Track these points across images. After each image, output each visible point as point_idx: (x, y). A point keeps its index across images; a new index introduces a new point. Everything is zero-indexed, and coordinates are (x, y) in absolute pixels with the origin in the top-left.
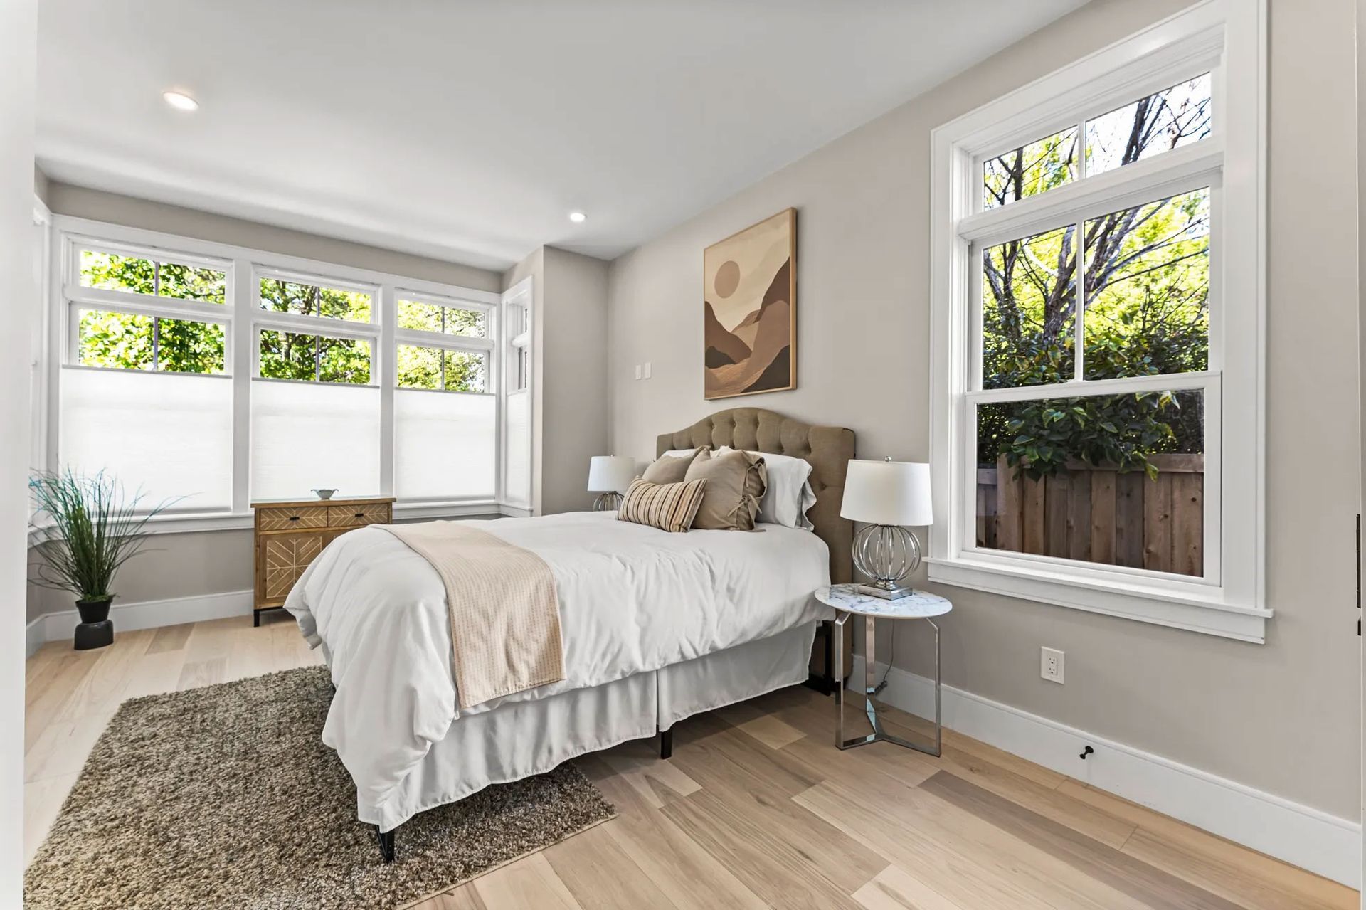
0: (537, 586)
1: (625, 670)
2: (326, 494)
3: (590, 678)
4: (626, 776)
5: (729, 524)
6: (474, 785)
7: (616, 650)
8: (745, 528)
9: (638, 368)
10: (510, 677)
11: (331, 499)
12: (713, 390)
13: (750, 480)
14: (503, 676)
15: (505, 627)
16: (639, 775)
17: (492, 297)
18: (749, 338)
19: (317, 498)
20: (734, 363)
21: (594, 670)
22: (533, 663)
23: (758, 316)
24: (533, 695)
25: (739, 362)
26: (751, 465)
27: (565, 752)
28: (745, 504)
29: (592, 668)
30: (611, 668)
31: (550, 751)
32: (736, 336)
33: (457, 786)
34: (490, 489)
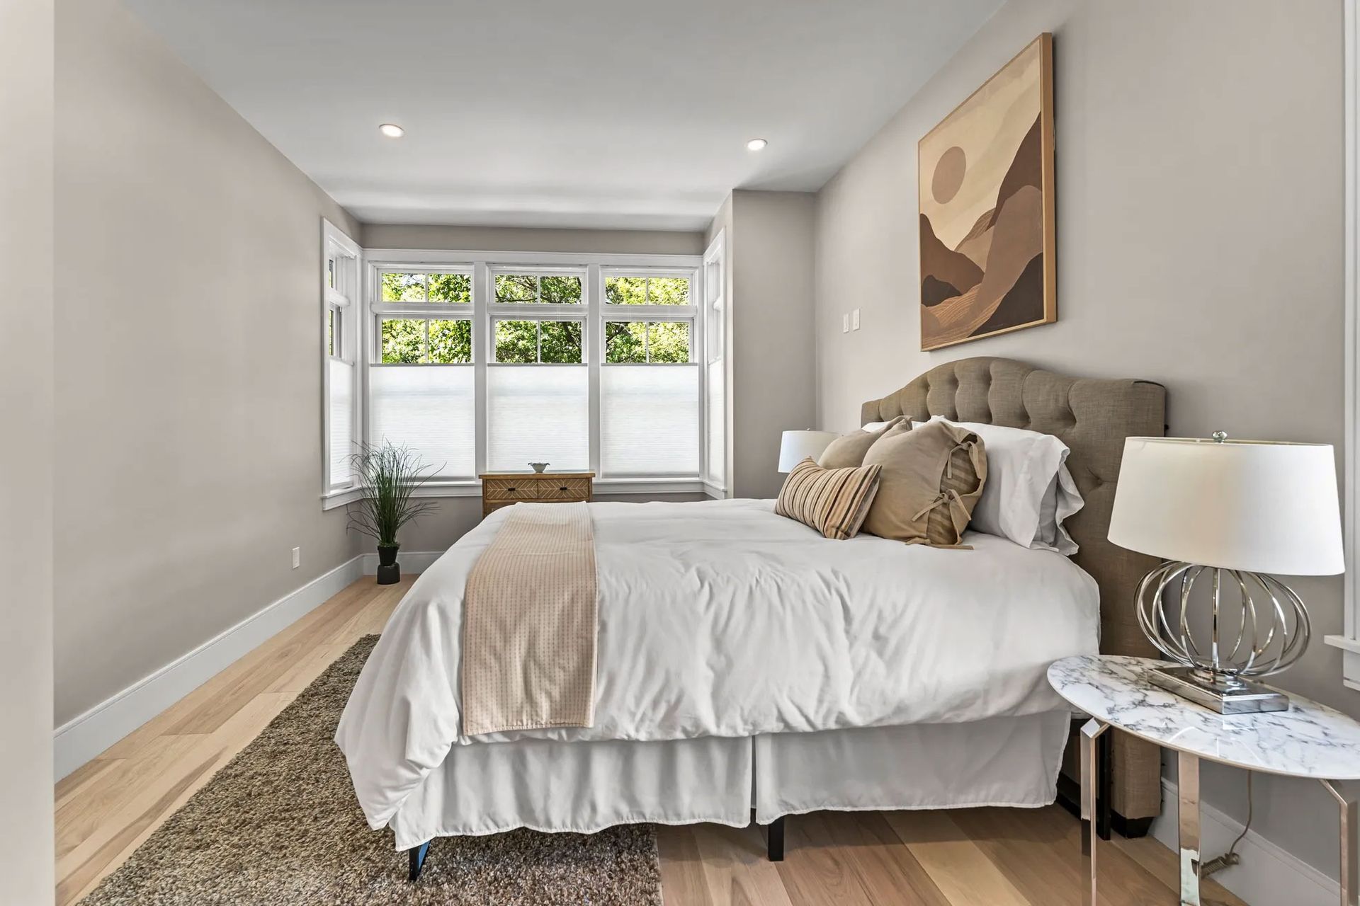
1: (689, 728)
2: (539, 467)
3: (637, 730)
4: (707, 868)
5: (915, 533)
6: (501, 823)
7: (673, 698)
8: (941, 540)
9: (846, 318)
10: (527, 708)
11: (544, 472)
12: (932, 337)
13: (953, 466)
14: (519, 705)
15: (524, 645)
17: (691, 260)
18: (979, 256)
19: (532, 470)
20: (960, 294)
21: (642, 720)
22: (556, 693)
23: (993, 218)
24: (560, 735)
25: (967, 291)
26: (958, 445)
27: (618, 814)
28: (945, 504)
29: (638, 716)
30: (668, 721)
31: (594, 809)
32: (961, 254)
33: (480, 818)
34: (694, 466)
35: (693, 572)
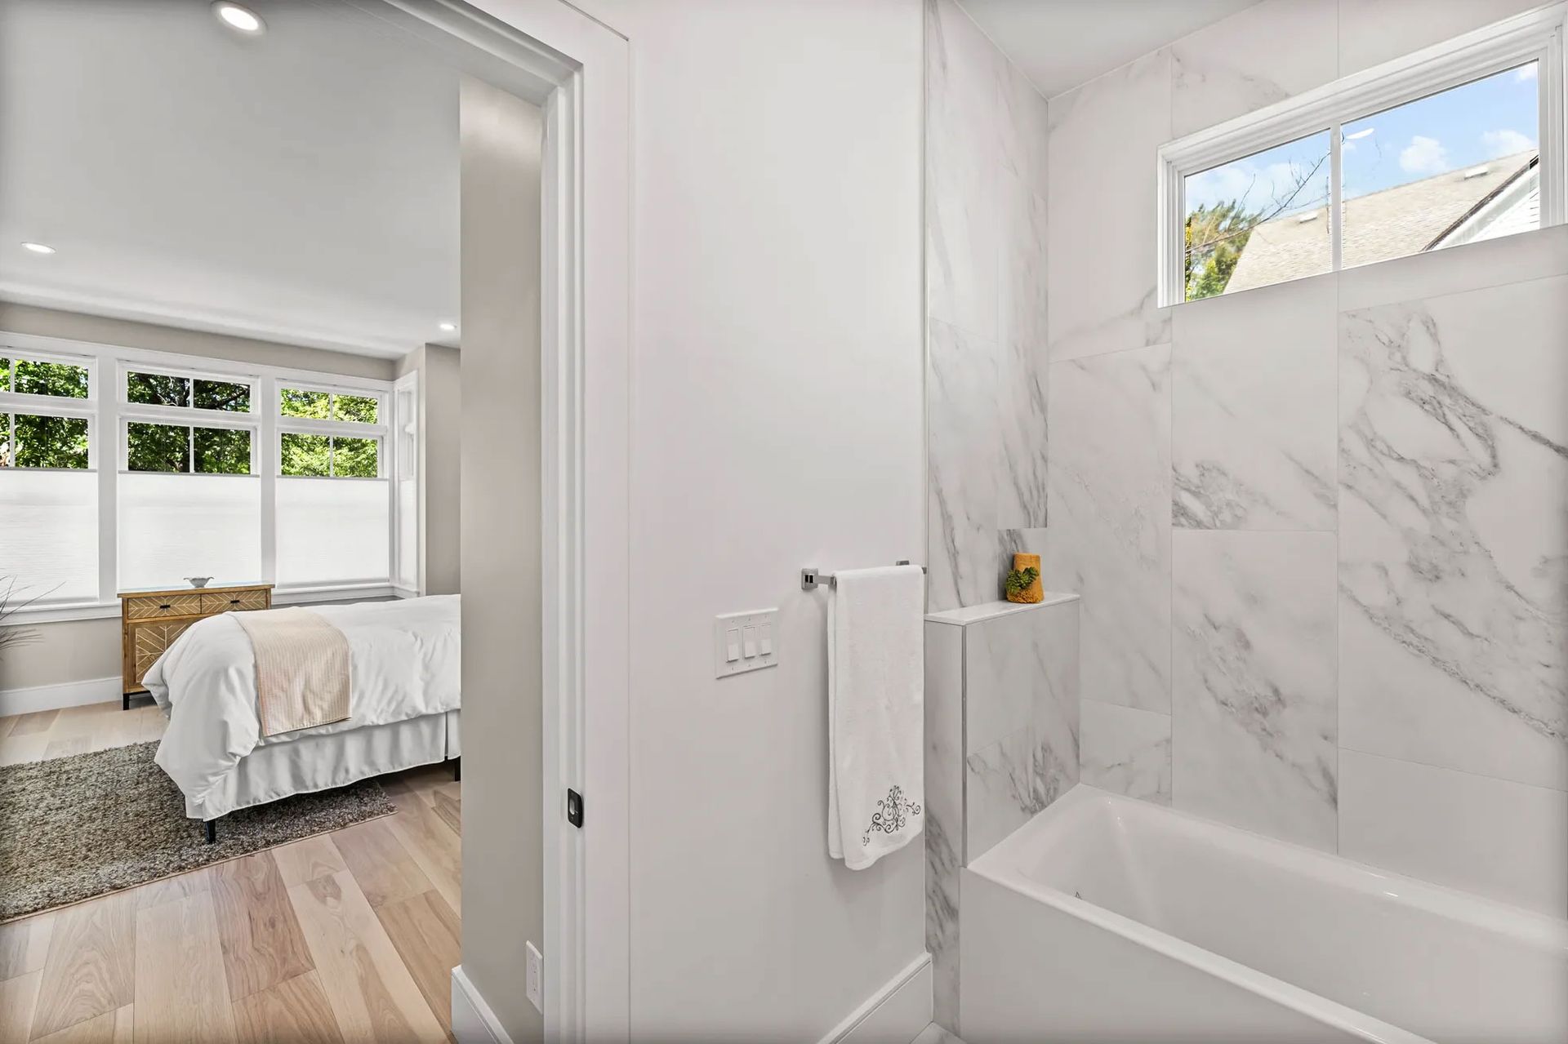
0: (333, 654)
1: (409, 712)
2: (200, 582)
3: (378, 718)
4: (418, 793)
6: (281, 793)
7: (400, 698)
10: (306, 716)
14: (300, 715)
15: (302, 683)
16: (430, 792)
17: (384, 385)
21: (381, 712)
22: (326, 706)
24: (328, 730)
27: (362, 773)
29: (379, 711)
30: (397, 712)
31: (347, 771)
33: (266, 794)
35: (410, 634)
